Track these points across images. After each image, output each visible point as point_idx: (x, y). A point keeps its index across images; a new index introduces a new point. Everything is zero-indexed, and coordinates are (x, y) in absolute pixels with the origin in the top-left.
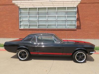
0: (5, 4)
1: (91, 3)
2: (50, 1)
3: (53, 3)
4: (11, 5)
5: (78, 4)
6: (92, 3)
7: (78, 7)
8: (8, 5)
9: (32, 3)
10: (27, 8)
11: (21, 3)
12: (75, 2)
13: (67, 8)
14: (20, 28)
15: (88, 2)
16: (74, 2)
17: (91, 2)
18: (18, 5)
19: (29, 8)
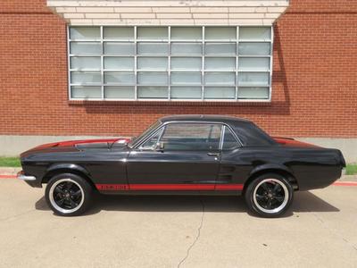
0: (16, 10)
1: (323, 13)
2: (184, 5)
3: (193, 10)
4: (37, 13)
5: (277, 16)
6: (327, 13)
7: (278, 25)
8: (26, 13)
9: (117, 10)
10: (99, 27)
11: (79, 10)
12: (270, 10)
13: (240, 27)
14: (70, 99)
15: (310, 11)
16: (264, 10)
17: (322, 11)
18: (66, 16)
19: (104, 27)
